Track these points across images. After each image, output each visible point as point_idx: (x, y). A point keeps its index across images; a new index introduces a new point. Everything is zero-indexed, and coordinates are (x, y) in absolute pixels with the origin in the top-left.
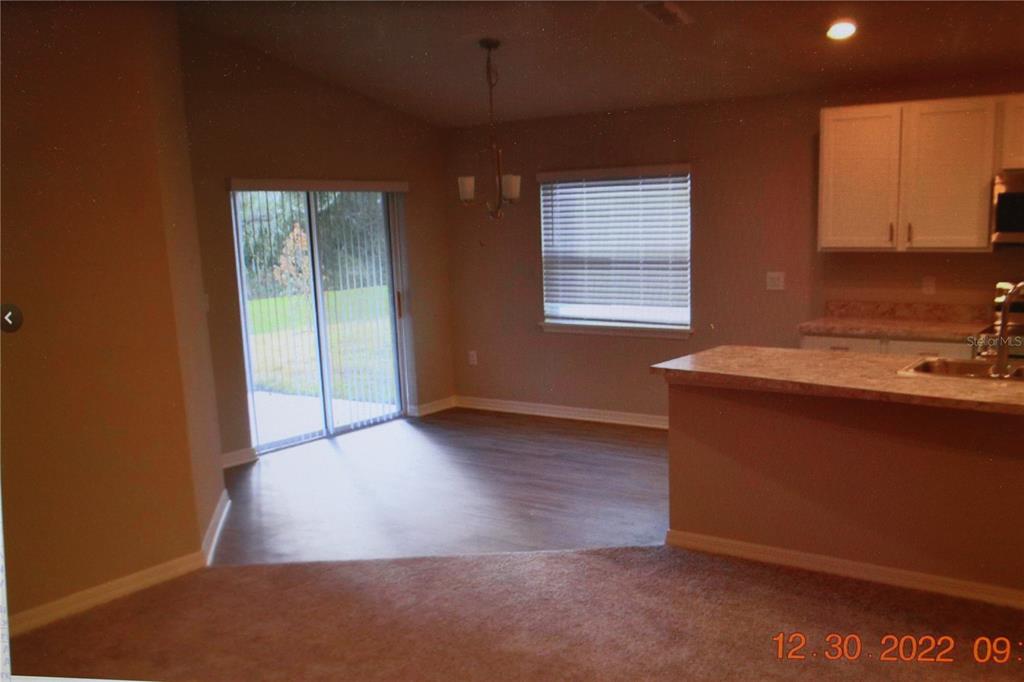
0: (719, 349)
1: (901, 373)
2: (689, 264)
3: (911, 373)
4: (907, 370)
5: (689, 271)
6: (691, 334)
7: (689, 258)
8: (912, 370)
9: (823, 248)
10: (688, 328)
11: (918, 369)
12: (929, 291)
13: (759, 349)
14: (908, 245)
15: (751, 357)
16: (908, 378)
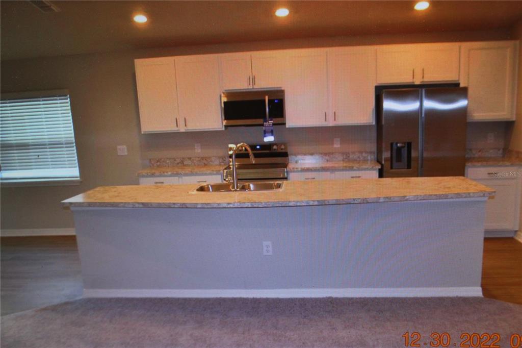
0: (98, 189)
1: (190, 193)
2: (74, 144)
3: (195, 192)
4: (193, 191)
5: (75, 148)
6: (81, 182)
7: (74, 141)
8: (195, 191)
9: (144, 132)
10: (79, 179)
11: (198, 190)
12: (198, 151)
13: (118, 187)
14: (185, 128)
15: (115, 192)
16: (192, 195)
